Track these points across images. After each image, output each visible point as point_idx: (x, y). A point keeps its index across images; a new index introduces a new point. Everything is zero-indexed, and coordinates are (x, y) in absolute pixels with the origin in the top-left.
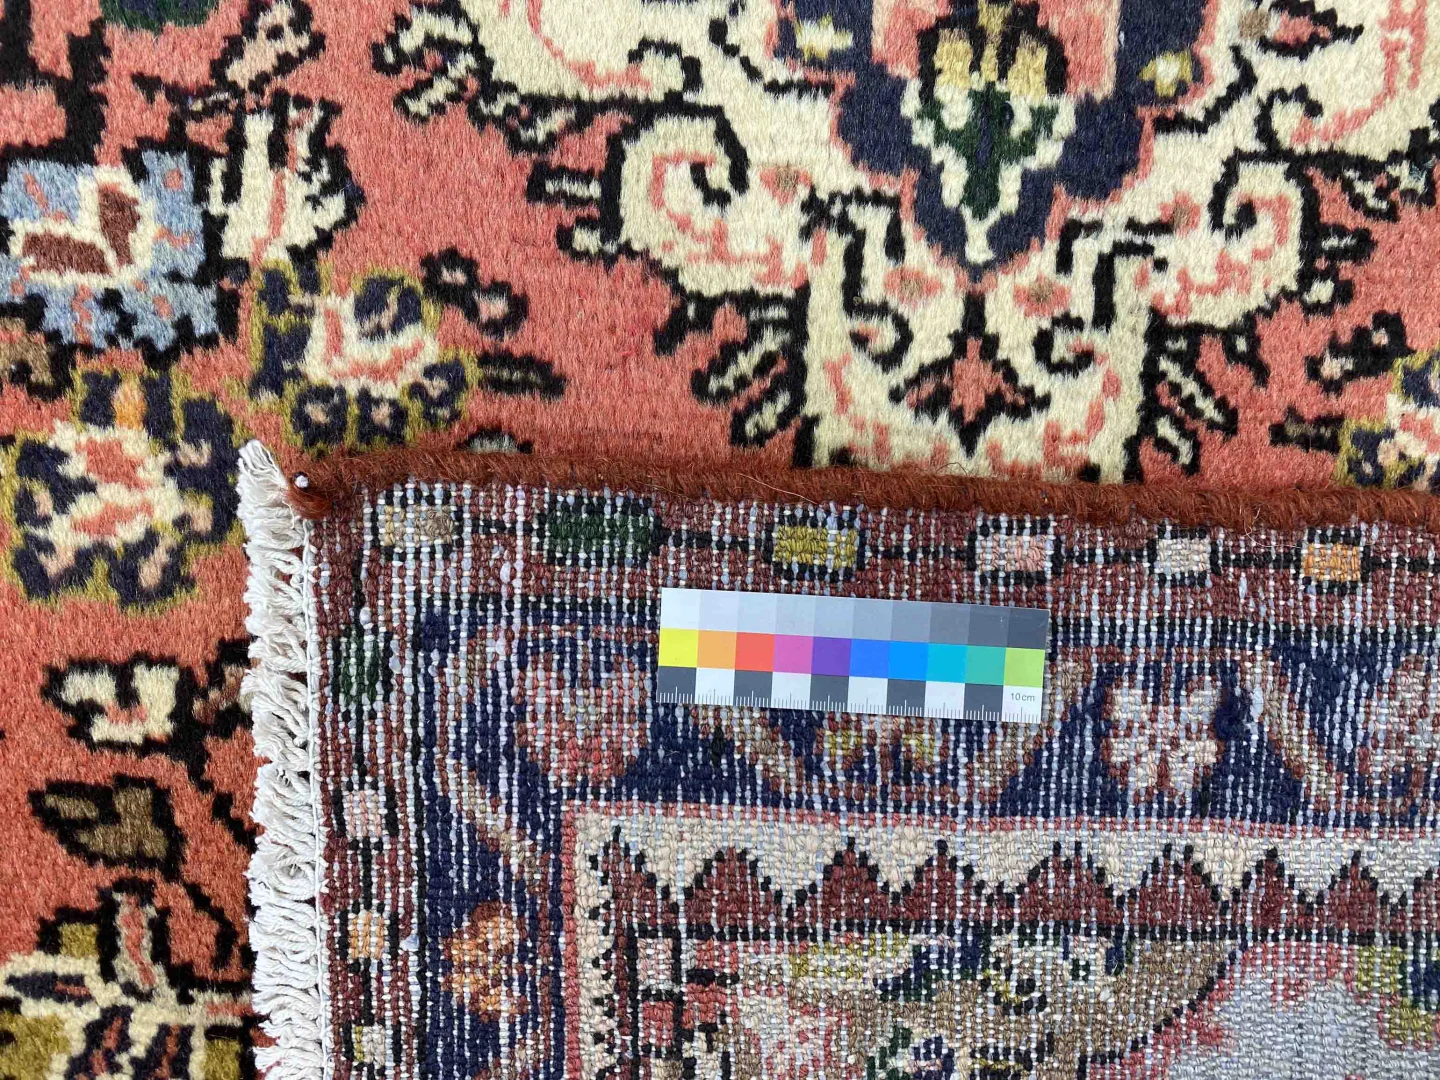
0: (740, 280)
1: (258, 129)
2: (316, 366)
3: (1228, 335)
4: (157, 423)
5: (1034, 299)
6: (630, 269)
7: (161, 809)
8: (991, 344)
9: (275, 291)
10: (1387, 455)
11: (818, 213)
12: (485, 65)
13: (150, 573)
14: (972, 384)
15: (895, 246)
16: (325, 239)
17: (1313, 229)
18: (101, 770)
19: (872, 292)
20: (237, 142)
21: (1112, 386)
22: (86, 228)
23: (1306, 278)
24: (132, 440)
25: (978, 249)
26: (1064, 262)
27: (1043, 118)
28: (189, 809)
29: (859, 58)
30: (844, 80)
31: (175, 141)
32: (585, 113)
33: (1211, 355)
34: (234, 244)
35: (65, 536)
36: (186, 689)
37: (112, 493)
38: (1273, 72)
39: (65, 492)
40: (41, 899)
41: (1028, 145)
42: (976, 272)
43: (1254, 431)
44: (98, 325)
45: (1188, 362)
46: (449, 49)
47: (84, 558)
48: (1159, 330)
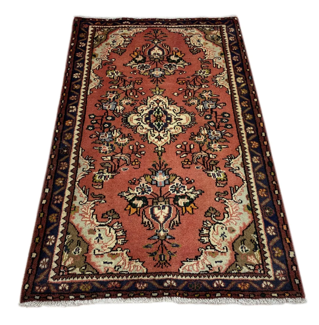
0: (172, 106)
1: (202, 110)
2: (197, 101)
3: (142, 105)
4: (205, 98)
5: (155, 105)
6: (179, 106)
7: (202, 82)
8: (157, 103)
9: (200, 104)
10: (131, 100)
11: (168, 108)
12: (189, 114)
13: (205, 92)
14: (158, 101)
15: (163, 107)
16: (197, 106)
17: (137, 110)
18: (206, 83)
19: (164, 105)
20: (203, 110)
21: (149, 102)
22: (210, 105)
23: (137, 108)
24: (206, 97)
25: (158, 107)
26: (153, 107)
27: (155, 113)
28: (201, 82)
29: (167, 115)
30: (167, 114)
31: (206, 110)
32: (183, 113)
33: (143, 104)
34: (202, 106)
35: (209, 93)
36: (202, 87)
37: (207, 95)
38: (140, 117)
39: (210, 94)
40: (208, 78)
41: (156, 112)
42: (158, 106)
43: (140, 100)
44: (209, 101)
45: (145, 103)
46: (191, 115)
47: (208, 92)
48: (147, 105)
